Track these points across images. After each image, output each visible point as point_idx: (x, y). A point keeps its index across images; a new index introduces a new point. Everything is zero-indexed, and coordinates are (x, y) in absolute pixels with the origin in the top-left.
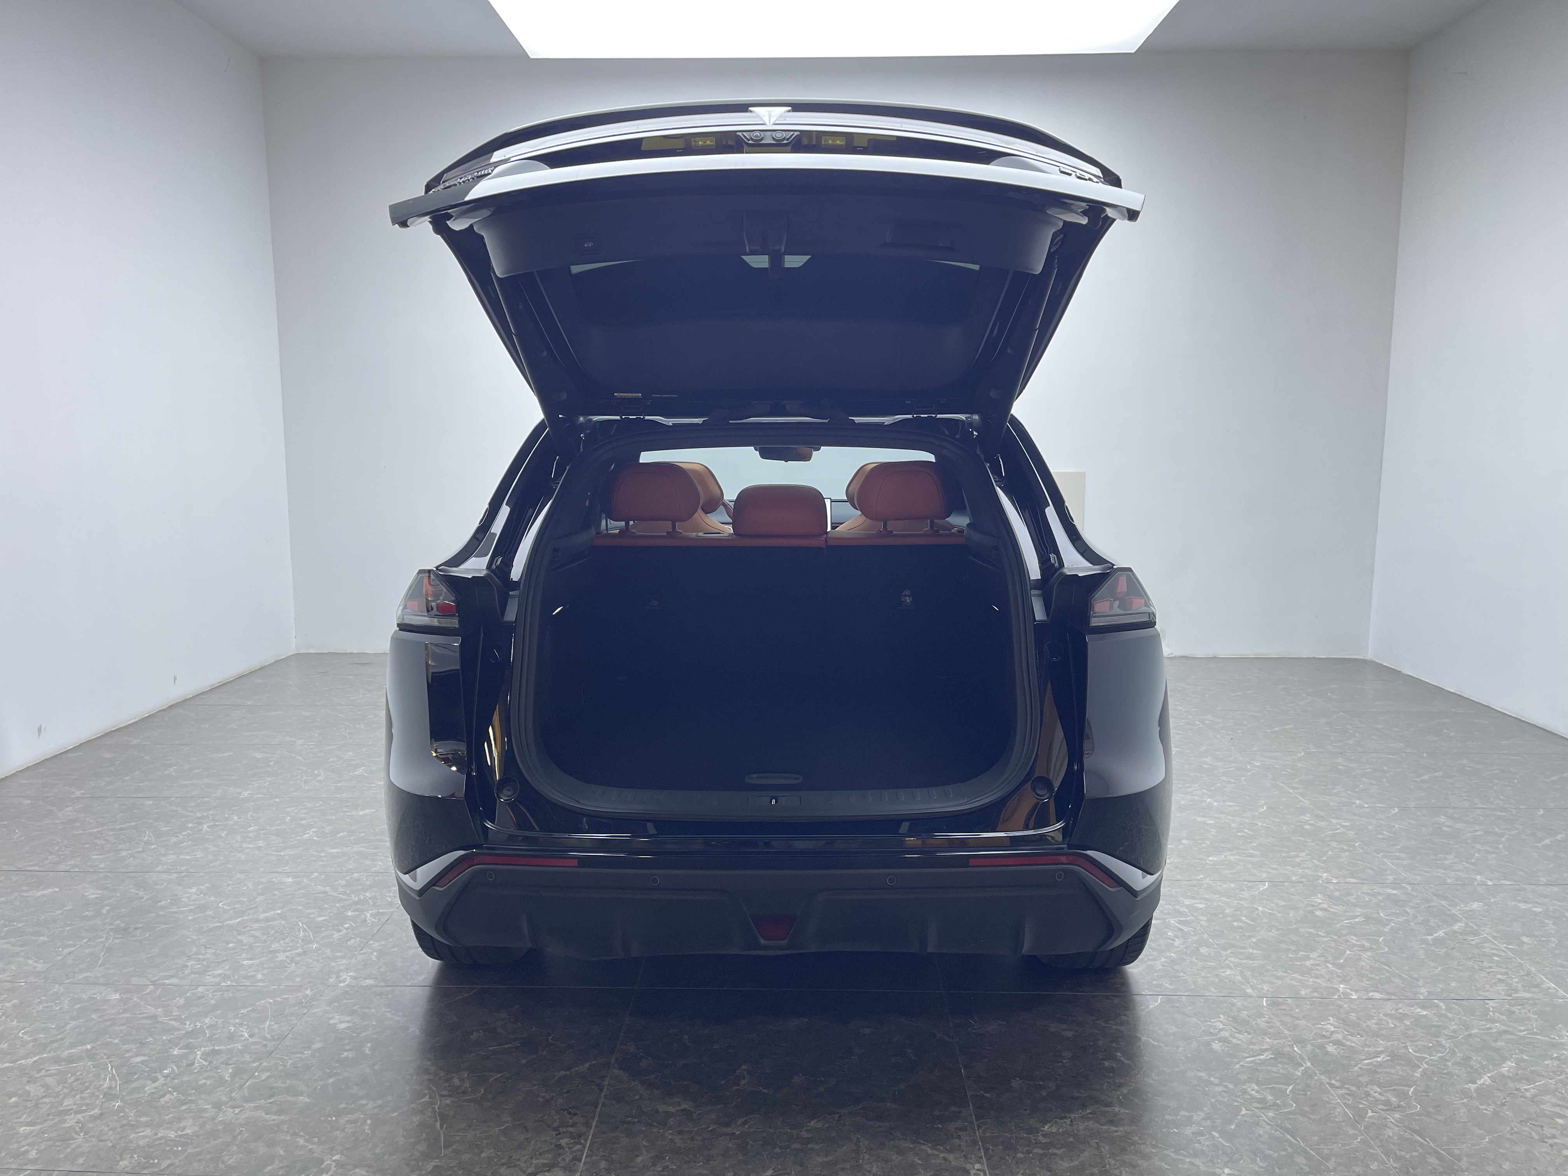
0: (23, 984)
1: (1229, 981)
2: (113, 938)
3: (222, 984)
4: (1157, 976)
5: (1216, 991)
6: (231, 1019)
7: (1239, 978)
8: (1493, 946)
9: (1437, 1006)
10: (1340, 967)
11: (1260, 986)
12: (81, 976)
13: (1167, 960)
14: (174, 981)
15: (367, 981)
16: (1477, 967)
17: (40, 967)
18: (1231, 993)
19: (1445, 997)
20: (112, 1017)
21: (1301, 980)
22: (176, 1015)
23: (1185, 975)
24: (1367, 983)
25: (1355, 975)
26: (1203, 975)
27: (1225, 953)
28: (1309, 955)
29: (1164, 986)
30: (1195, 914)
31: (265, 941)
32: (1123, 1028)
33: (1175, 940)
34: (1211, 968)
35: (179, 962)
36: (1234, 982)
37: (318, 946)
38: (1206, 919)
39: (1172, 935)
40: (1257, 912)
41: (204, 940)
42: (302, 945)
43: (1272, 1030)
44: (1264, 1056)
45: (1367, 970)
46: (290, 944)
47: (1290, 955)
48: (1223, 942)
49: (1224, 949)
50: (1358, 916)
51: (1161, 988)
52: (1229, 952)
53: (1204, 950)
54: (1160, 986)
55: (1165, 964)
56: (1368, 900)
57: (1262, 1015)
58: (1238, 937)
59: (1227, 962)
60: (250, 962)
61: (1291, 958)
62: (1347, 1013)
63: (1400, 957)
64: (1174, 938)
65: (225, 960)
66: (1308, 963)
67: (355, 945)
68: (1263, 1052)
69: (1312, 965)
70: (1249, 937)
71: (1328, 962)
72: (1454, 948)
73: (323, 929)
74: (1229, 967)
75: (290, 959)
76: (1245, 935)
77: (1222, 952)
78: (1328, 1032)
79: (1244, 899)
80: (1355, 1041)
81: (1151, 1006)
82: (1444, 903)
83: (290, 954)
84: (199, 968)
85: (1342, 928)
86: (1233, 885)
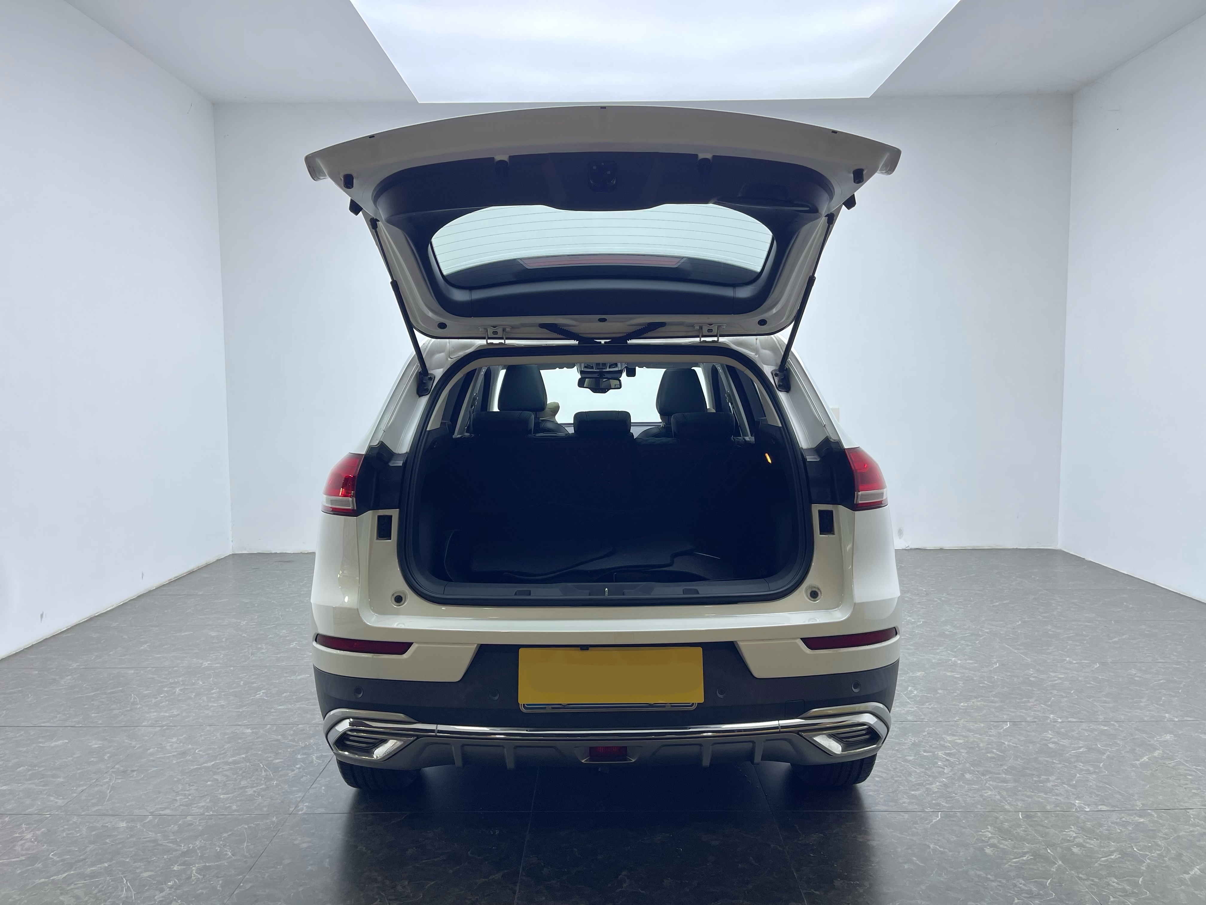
0: (49, 816)
1: (991, 800)
2: (116, 778)
3: (206, 814)
4: (935, 796)
5: (982, 808)
6: (216, 840)
7: (998, 797)
8: (1186, 768)
9: (1151, 815)
10: (1074, 786)
11: (1014, 803)
12: (94, 810)
13: (940, 784)
14: (168, 814)
15: (319, 809)
16: (1176, 785)
17: (60, 802)
18: (993, 809)
19: (1156, 808)
20: (122, 841)
21: (1045, 798)
22: (173, 839)
23: (957, 796)
24: (1096, 798)
25: (1086, 792)
26: (970, 796)
27: (985, 778)
28: (1049, 778)
29: (942, 805)
30: (956, 748)
31: (236, 780)
32: (915, 838)
33: (944, 769)
34: (976, 790)
35: (170, 797)
36: (995, 800)
37: (278, 782)
38: (966, 751)
39: (942, 764)
40: (1004, 746)
41: (188, 780)
42: (265, 782)
43: (1029, 837)
44: (1026, 858)
45: (1093, 789)
46: (256, 781)
47: (1035, 779)
48: (982, 770)
49: (983, 775)
50: (1081, 747)
51: (939, 806)
52: (987, 777)
53: (968, 776)
54: (939, 804)
55: (940, 787)
56: (1087, 734)
57: (1020, 826)
58: (993, 766)
59: (987, 785)
60: (226, 796)
61: (1035, 781)
62: (1084, 822)
63: (1117, 778)
64: (943, 767)
65: (207, 795)
66: (1049, 785)
67: (307, 781)
68: (1024, 854)
69: (1052, 786)
70: (1001, 765)
71: (1064, 783)
72: (1157, 770)
73: (280, 769)
74: (989, 789)
75: (257, 793)
76: (998, 764)
77: (982, 777)
78: (1071, 837)
79: (993, 736)
80: (1092, 843)
81: (934, 821)
82: (1144, 735)
83: (256, 789)
84: (186, 801)
85: (1070, 756)
86: (982, 725)
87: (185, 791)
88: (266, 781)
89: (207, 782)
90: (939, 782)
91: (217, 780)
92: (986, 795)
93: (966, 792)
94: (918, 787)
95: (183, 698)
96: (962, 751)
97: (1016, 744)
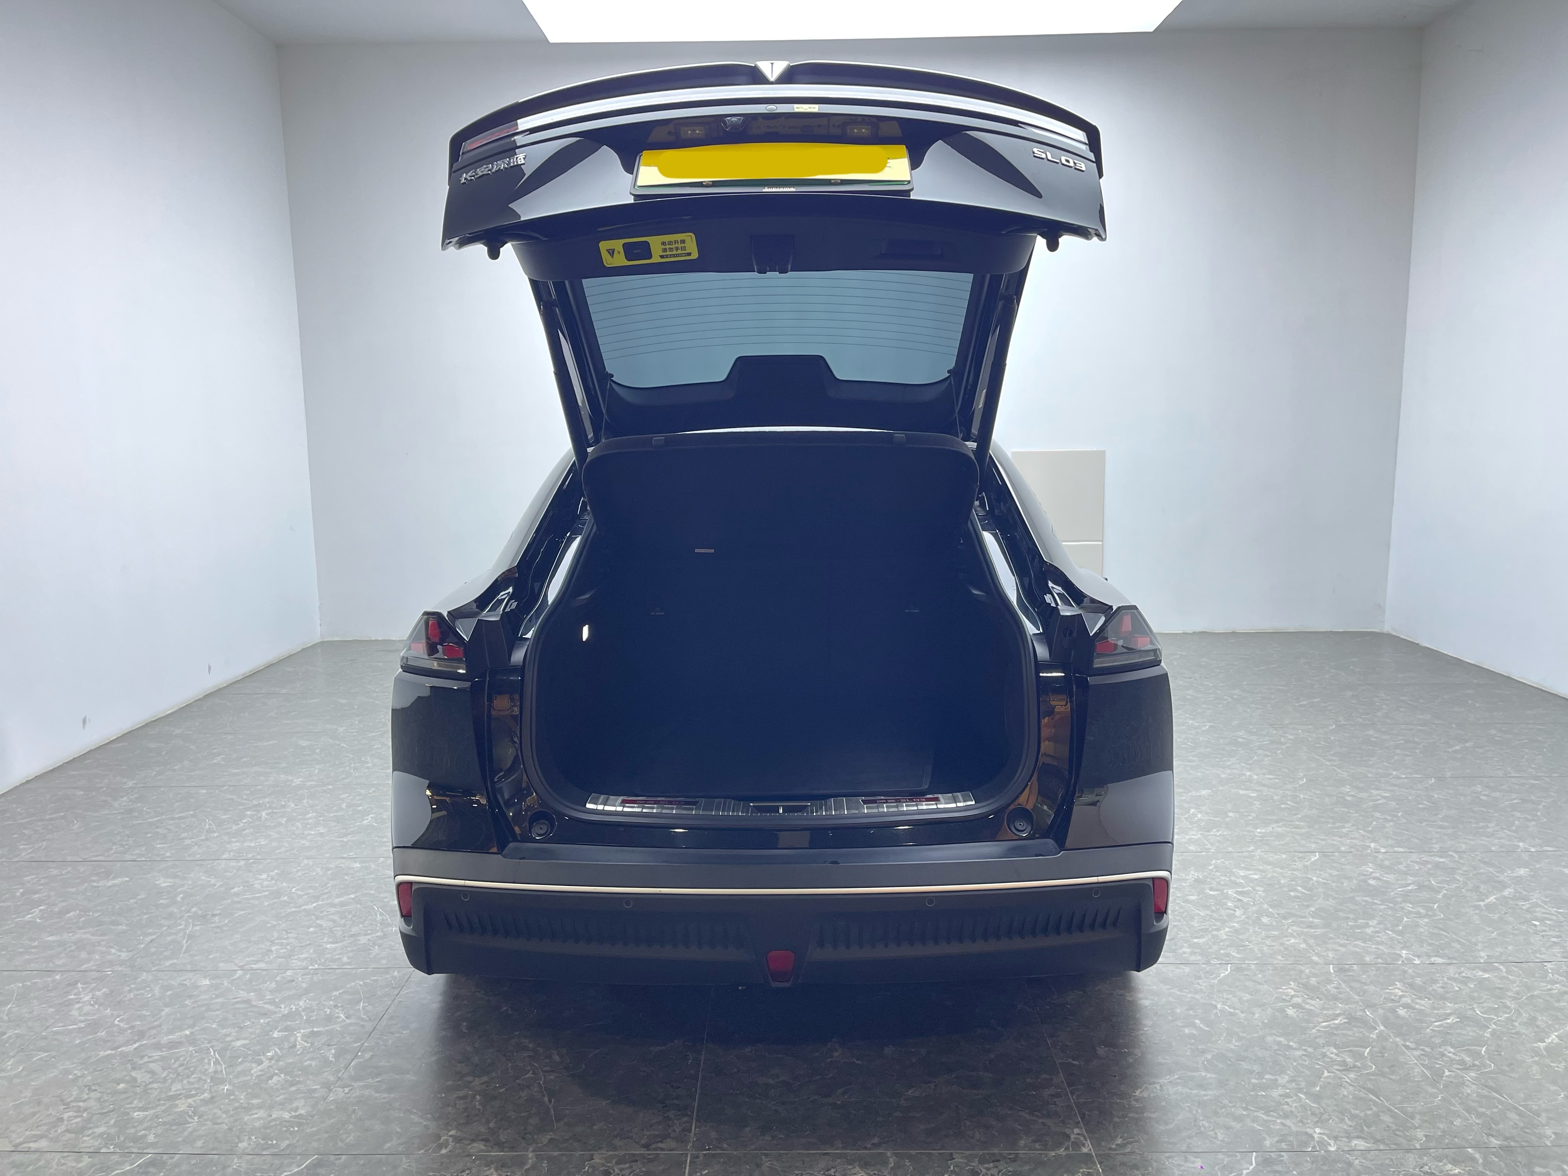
0: (110, 972)
1: (1294, 949)
2: (193, 925)
3: (310, 967)
4: (1224, 945)
5: (1283, 959)
6: (325, 1001)
7: (1303, 946)
8: (1544, 911)
9: (1498, 969)
10: (1400, 933)
11: (1325, 954)
12: (168, 963)
13: (1231, 930)
14: (262, 965)
16: (1532, 931)
17: (124, 955)
18: (1298, 961)
19: (1504, 960)
20: (205, 1002)
21: (1364, 947)
22: (270, 999)
23: (1250, 944)
24: (1428, 948)
25: (1414, 941)
26: (1268, 944)
27: (1287, 922)
28: (1368, 923)
29: (1232, 955)
30: (1251, 885)
31: (344, 925)
32: (1197, 997)
33: (1235, 911)
34: (1274, 937)
35: (263, 947)
36: (1299, 950)
38: (1263, 889)
39: (1232, 905)
40: (1312, 882)
41: (284, 925)
42: (381, 928)
43: (1342, 996)
44: (1338, 1021)
45: (1426, 936)
46: (370, 928)
47: (1350, 923)
48: (1283, 912)
49: (1285, 918)
50: (1410, 885)
51: (1229, 957)
52: (1290, 921)
53: (1265, 920)
54: (1228, 955)
55: (1231, 934)
56: (1418, 868)
57: (1330, 982)
58: (1297, 907)
59: (1290, 931)
60: (333, 946)
61: (1351, 926)
62: (1413, 977)
63: (1456, 922)
64: (1234, 909)
65: (309, 944)
66: (1369, 931)
68: (1336, 1017)
69: (1373, 932)
70: (1308, 906)
71: (1388, 929)
72: (1506, 913)
74: (1292, 936)
75: (372, 942)
76: (1303, 905)
77: (1284, 921)
78: (1396, 996)
79: (1297, 870)
80: (1424, 1004)
81: (1222, 975)
82: (1491, 869)
83: (372, 937)
84: (284, 952)
85: (1397, 895)
86: (1284, 856)
87: (282, 939)
88: (384, 927)
89: (309, 929)
90: (1228, 928)
91: (321, 925)
92: (1287, 942)
94: (1202, 933)
95: (272, 824)
96: (1258, 888)
97: (1327, 880)
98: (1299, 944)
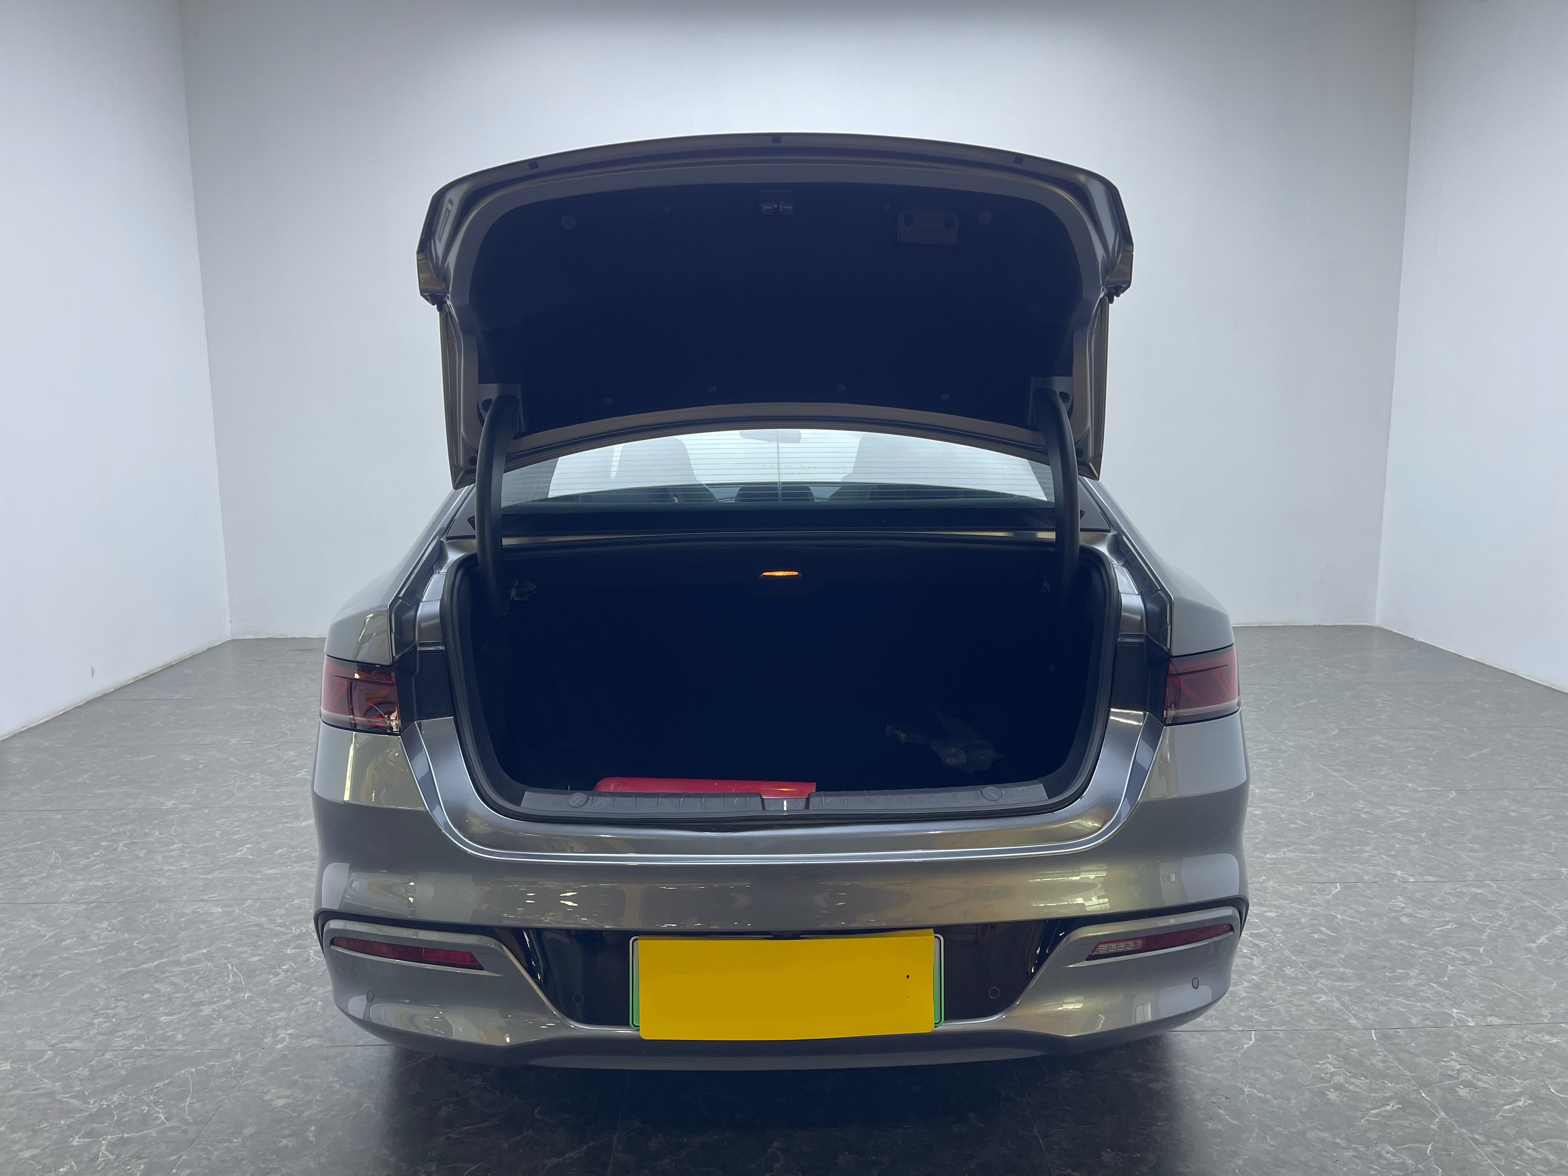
1: (1327, 1009)
2: (8, 987)
3: (133, 1048)
4: (1244, 1006)
5: (1315, 1023)
6: (145, 1095)
7: (1337, 1005)
10: (1447, 986)
11: (1362, 1015)
13: (1250, 985)
14: (78, 1044)
15: (310, 1040)
18: (1333, 1025)
21: (1407, 1005)
23: (1275, 1004)
24: (1482, 1005)
25: (1465, 995)
27: (1314, 973)
28: (1408, 973)
29: (1255, 1019)
30: (1267, 925)
31: (187, 990)
32: (1219, 1076)
33: (1252, 959)
34: (1302, 993)
35: (83, 1019)
36: (1333, 1011)
37: (251, 995)
38: (1281, 930)
39: (1249, 952)
40: (1336, 921)
41: (115, 990)
42: (232, 995)
43: (1390, 1072)
44: (1390, 1107)
45: (1476, 989)
46: (217, 994)
47: (1387, 974)
48: (1308, 960)
49: (1311, 968)
50: (1448, 922)
51: (1252, 1021)
52: (1318, 972)
53: (1289, 971)
54: (1250, 1018)
55: (1250, 991)
56: (1454, 901)
57: (1374, 1053)
58: (1323, 953)
59: (1319, 985)
60: (168, 1018)
61: (1389, 977)
62: (1469, 1045)
63: (1508, 970)
64: (1251, 956)
65: (139, 1017)
66: (1410, 983)
67: (296, 993)
68: (1388, 1101)
69: (1414, 985)
70: (1336, 952)
71: (1431, 980)
72: (1563, 958)
73: (257, 973)
74: (1322, 991)
75: (217, 1013)
76: (1330, 951)
77: (1310, 972)
78: (1454, 1070)
79: (1318, 905)
80: (1487, 1081)
81: (1246, 1046)
82: (1535, 901)
83: (217, 1006)
84: (108, 1027)
85: (1435, 937)
86: (1301, 888)
87: (108, 1009)
88: (232, 992)
89: (143, 995)
90: (1246, 981)
91: (159, 990)
93: (1289, 996)
95: (128, 858)
96: (1276, 929)
97: (1354, 918)
98: (1333, 1002)
